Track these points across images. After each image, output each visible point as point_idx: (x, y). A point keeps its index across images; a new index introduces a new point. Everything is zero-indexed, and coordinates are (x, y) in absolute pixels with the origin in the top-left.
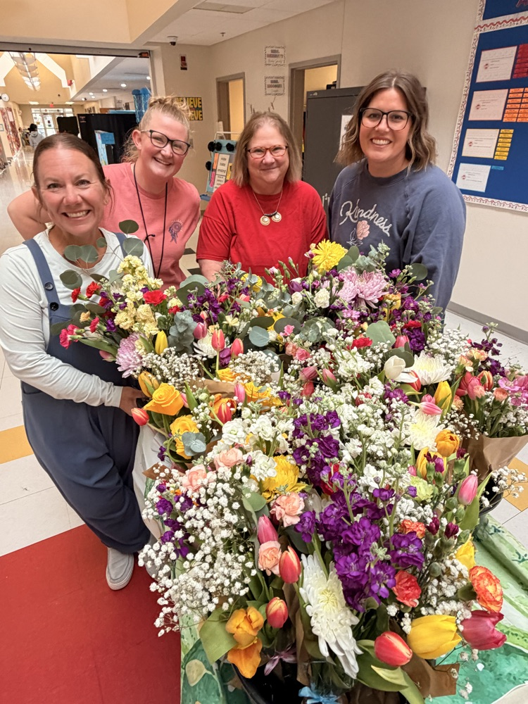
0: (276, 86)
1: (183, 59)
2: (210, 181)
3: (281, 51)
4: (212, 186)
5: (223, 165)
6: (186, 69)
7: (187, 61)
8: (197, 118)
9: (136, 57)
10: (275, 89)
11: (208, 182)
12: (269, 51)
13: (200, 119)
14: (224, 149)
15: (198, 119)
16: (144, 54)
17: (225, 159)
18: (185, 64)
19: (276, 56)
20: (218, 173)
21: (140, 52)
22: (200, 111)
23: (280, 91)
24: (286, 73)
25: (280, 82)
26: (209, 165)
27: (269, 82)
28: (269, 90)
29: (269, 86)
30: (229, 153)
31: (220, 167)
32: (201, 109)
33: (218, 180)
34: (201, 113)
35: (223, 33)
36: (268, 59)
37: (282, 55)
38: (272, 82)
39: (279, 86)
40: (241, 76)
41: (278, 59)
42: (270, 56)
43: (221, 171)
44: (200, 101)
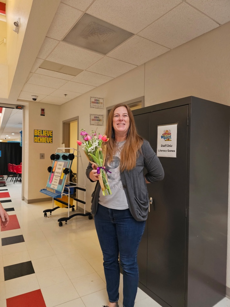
0: (97, 120)
1: (43, 110)
2: (50, 179)
3: (101, 101)
4: (50, 183)
5: (60, 169)
6: (44, 115)
7: (46, 111)
8: (48, 142)
9: (14, 108)
10: (97, 122)
11: (48, 180)
12: (93, 100)
13: (51, 142)
14: (61, 159)
15: (50, 143)
16: (19, 107)
17: (61, 165)
18: (44, 113)
19: (97, 103)
20: (55, 174)
21: (16, 106)
22: (51, 138)
23: (100, 123)
24: (104, 112)
25: (101, 118)
26: (50, 169)
27: (93, 117)
28: (93, 122)
29: (93, 120)
30: (64, 161)
31: (57, 170)
32: (52, 137)
33: (55, 179)
34: (52, 139)
35: (66, 95)
36: (92, 104)
37: (102, 103)
38: (95, 117)
39: (99, 120)
40: (76, 119)
41: (99, 105)
42: (94, 103)
43: (58, 173)
44: (52, 133)
